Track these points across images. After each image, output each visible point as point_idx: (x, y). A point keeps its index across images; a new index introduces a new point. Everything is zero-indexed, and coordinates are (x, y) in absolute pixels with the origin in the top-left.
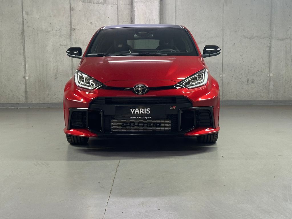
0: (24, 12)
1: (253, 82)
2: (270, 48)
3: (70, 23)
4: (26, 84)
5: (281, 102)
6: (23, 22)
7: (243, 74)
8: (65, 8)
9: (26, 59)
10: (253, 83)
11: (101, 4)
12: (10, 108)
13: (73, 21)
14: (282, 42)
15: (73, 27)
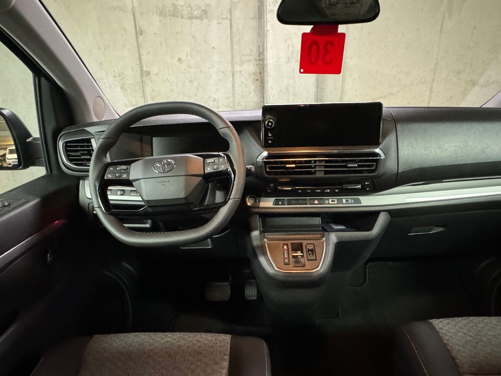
3: (138, 61)
8: (125, 30)
11: (196, 18)
13: (143, 57)
15: (145, 69)
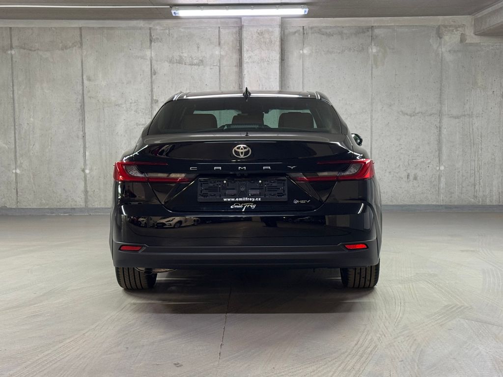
0: (84, 77)
1: (415, 178)
2: (440, 129)
3: (150, 93)
4: (85, 180)
5: (456, 207)
6: (83, 90)
7: (401, 166)
8: (143, 71)
9: (87, 144)
10: (416, 180)
11: (195, 65)
12: (62, 214)
13: (155, 90)
14: (457, 120)
15: (154, 98)
